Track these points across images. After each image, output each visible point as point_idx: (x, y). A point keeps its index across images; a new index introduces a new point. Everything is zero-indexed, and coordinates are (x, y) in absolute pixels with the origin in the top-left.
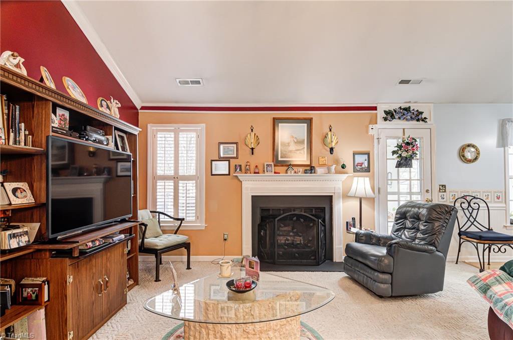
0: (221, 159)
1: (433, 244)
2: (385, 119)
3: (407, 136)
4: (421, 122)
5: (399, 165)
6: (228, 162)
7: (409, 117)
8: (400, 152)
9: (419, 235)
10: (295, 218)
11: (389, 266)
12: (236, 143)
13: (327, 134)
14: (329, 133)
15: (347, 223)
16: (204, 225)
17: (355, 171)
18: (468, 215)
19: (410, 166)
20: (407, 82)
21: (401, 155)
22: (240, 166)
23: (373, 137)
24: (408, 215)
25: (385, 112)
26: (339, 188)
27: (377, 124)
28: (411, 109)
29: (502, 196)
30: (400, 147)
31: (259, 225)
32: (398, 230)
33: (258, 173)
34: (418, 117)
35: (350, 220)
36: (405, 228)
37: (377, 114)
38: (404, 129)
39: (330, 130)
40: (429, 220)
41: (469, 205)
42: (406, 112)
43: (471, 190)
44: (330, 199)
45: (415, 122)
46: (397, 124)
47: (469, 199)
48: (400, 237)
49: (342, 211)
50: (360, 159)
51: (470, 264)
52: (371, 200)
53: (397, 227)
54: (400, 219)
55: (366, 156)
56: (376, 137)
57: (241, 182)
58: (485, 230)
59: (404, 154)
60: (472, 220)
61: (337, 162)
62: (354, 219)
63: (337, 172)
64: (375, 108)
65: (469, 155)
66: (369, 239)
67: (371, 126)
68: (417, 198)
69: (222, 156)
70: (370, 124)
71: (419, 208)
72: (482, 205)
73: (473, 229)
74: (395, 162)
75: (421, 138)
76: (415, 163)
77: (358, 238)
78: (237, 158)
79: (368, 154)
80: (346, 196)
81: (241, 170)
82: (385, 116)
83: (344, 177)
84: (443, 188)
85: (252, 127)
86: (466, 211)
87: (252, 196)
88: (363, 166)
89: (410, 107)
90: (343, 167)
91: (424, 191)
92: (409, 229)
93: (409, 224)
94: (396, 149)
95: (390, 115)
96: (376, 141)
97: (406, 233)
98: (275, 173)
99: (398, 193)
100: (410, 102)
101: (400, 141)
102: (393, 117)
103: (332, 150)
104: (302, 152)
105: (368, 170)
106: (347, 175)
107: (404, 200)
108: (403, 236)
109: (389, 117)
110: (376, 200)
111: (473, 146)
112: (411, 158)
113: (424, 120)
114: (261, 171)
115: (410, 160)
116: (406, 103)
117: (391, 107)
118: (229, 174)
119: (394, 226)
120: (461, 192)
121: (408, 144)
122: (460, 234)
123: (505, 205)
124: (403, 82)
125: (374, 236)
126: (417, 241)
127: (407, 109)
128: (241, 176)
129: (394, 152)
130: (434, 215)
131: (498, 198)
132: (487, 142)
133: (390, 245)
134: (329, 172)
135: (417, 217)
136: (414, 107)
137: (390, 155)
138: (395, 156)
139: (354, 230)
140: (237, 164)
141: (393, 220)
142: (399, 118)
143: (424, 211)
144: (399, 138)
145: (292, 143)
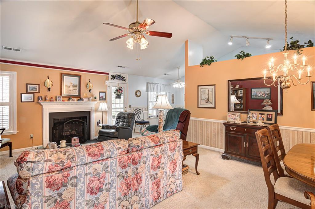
0: (27, 93)
1: (129, 126)
2: (112, 79)
3: (119, 86)
4: (124, 81)
5: (117, 97)
6: (33, 95)
7: (120, 79)
8: (117, 93)
9: (125, 124)
10: (74, 122)
11: (117, 135)
12: (39, 85)
13: (88, 83)
14: (89, 83)
15: (97, 122)
16: (16, 131)
17: (100, 100)
18: (138, 116)
19: (120, 98)
20: (121, 67)
21: (117, 94)
22: (42, 97)
23: (107, 86)
24: (121, 117)
25: (112, 76)
26: (93, 107)
27: (108, 80)
28: (121, 76)
29: (147, 108)
30: (117, 90)
31: (53, 128)
32: (117, 123)
33: (53, 101)
34: (123, 79)
35: (98, 121)
36: (120, 122)
37: (108, 76)
38: (118, 83)
39: (89, 82)
40: (128, 118)
41: (138, 112)
42: (119, 77)
43: (138, 106)
44: (89, 112)
45: (122, 81)
46: (116, 81)
47: (138, 110)
48: (118, 125)
49: (95, 117)
50: (102, 95)
51: (138, 133)
52: (106, 112)
53: (117, 122)
54: (118, 119)
55: (104, 94)
56: (108, 86)
57: (42, 106)
58: (142, 120)
59: (118, 94)
60: (139, 117)
61: (92, 96)
62: (99, 120)
63: (93, 101)
64: (108, 74)
65: (138, 94)
66: (108, 127)
67: (106, 81)
68: (122, 110)
69: (29, 91)
70: (106, 80)
71: (125, 115)
72: (142, 112)
73: (139, 120)
74: (115, 96)
75: (124, 87)
76: (122, 96)
77: (103, 127)
78: (39, 92)
79: (105, 93)
80: (96, 111)
81: (42, 99)
82: (112, 77)
83: (95, 102)
84: (130, 106)
85: (48, 76)
86: (137, 114)
87: (49, 113)
88: (103, 98)
89: (120, 75)
90: (95, 98)
91: (124, 107)
92: (121, 122)
93: (121, 120)
94: (115, 91)
95: (113, 77)
96: (108, 87)
97: (120, 124)
98: (63, 101)
99: (116, 109)
100: (120, 73)
101: (117, 88)
102: (114, 78)
103: (90, 90)
104: (76, 91)
105: (105, 99)
106: (97, 102)
107: (118, 111)
108: (119, 125)
109: (113, 78)
110: (108, 112)
111: (139, 91)
112: (121, 95)
113: (125, 80)
114: (54, 100)
115: (120, 96)
116: (119, 73)
117: (114, 74)
118: (34, 102)
119: (116, 122)
120: (136, 107)
121: (120, 89)
122: (135, 123)
123: (147, 111)
124: (119, 66)
125: (109, 126)
126: (124, 126)
127: (119, 76)
128: (42, 103)
129: (115, 92)
130: (130, 117)
131: (146, 109)
132: (143, 88)
133: (117, 128)
134: (89, 100)
135: (124, 118)
136: (122, 75)
137: (113, 93)
138: (115, 94)
139: (100, 125)
140: (40, 96)
141: (115, 119)
142: (117, 79)
143: (126, 115)
144: (117, 87)
145: (71, 87)
